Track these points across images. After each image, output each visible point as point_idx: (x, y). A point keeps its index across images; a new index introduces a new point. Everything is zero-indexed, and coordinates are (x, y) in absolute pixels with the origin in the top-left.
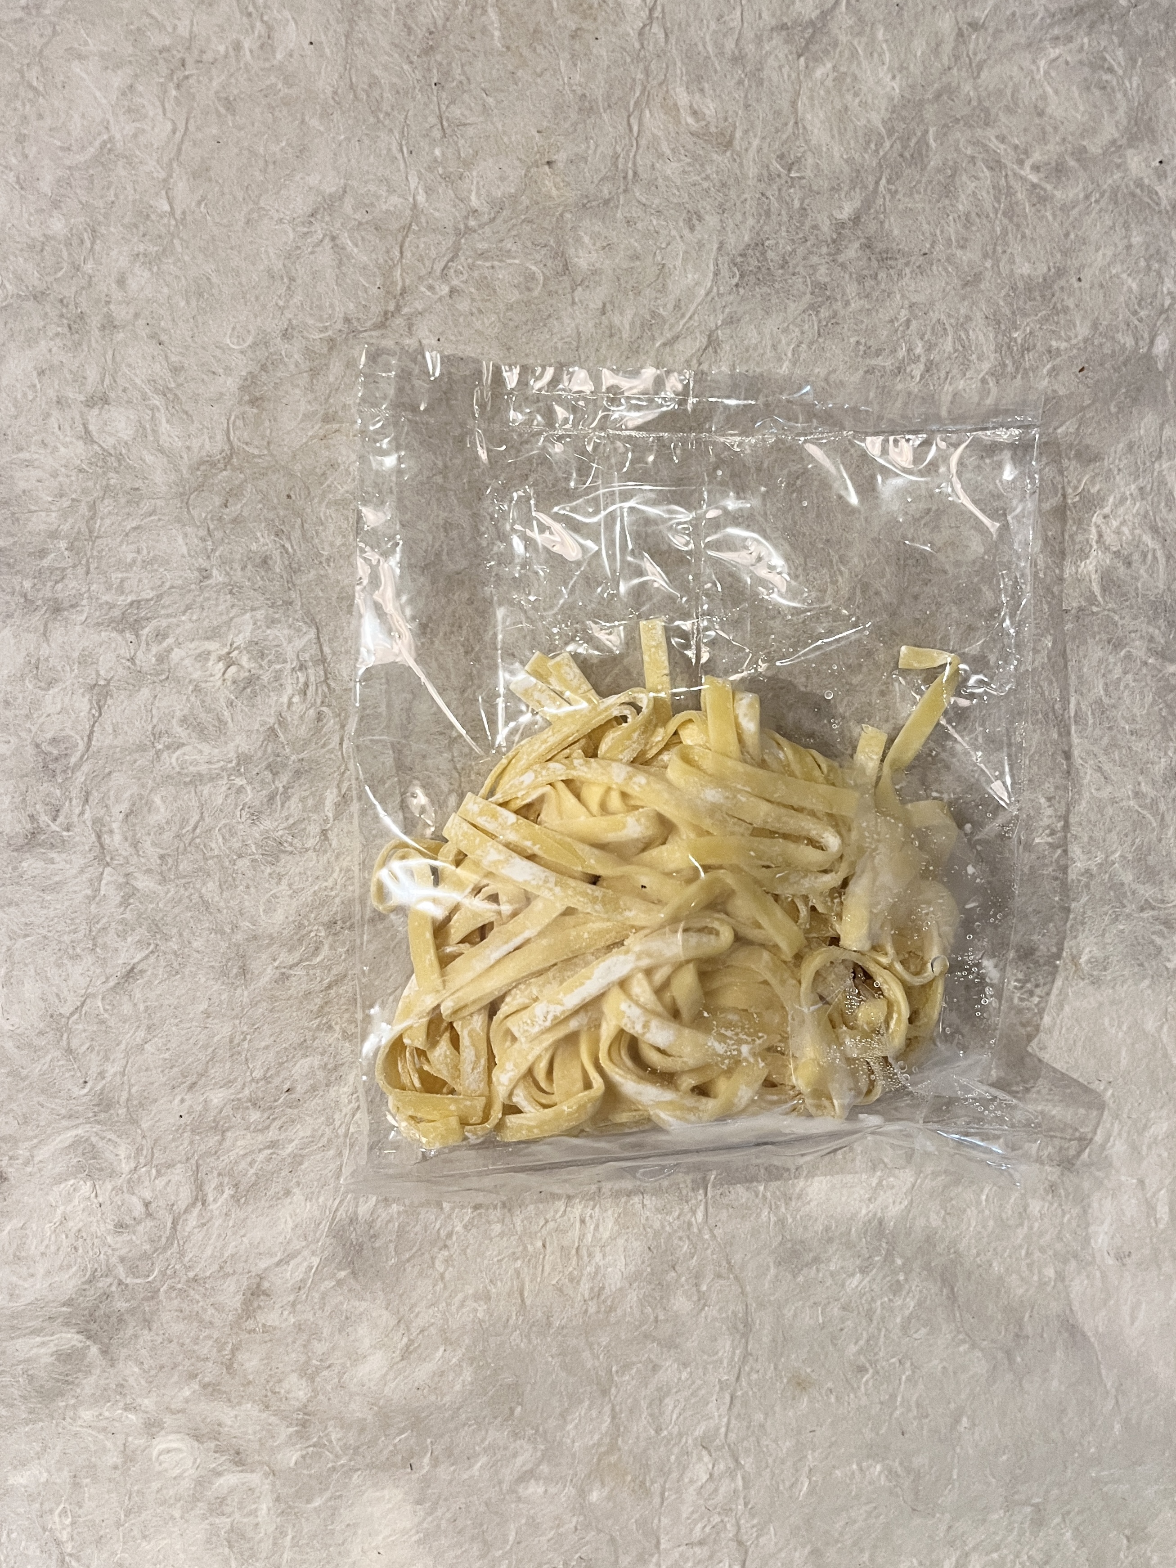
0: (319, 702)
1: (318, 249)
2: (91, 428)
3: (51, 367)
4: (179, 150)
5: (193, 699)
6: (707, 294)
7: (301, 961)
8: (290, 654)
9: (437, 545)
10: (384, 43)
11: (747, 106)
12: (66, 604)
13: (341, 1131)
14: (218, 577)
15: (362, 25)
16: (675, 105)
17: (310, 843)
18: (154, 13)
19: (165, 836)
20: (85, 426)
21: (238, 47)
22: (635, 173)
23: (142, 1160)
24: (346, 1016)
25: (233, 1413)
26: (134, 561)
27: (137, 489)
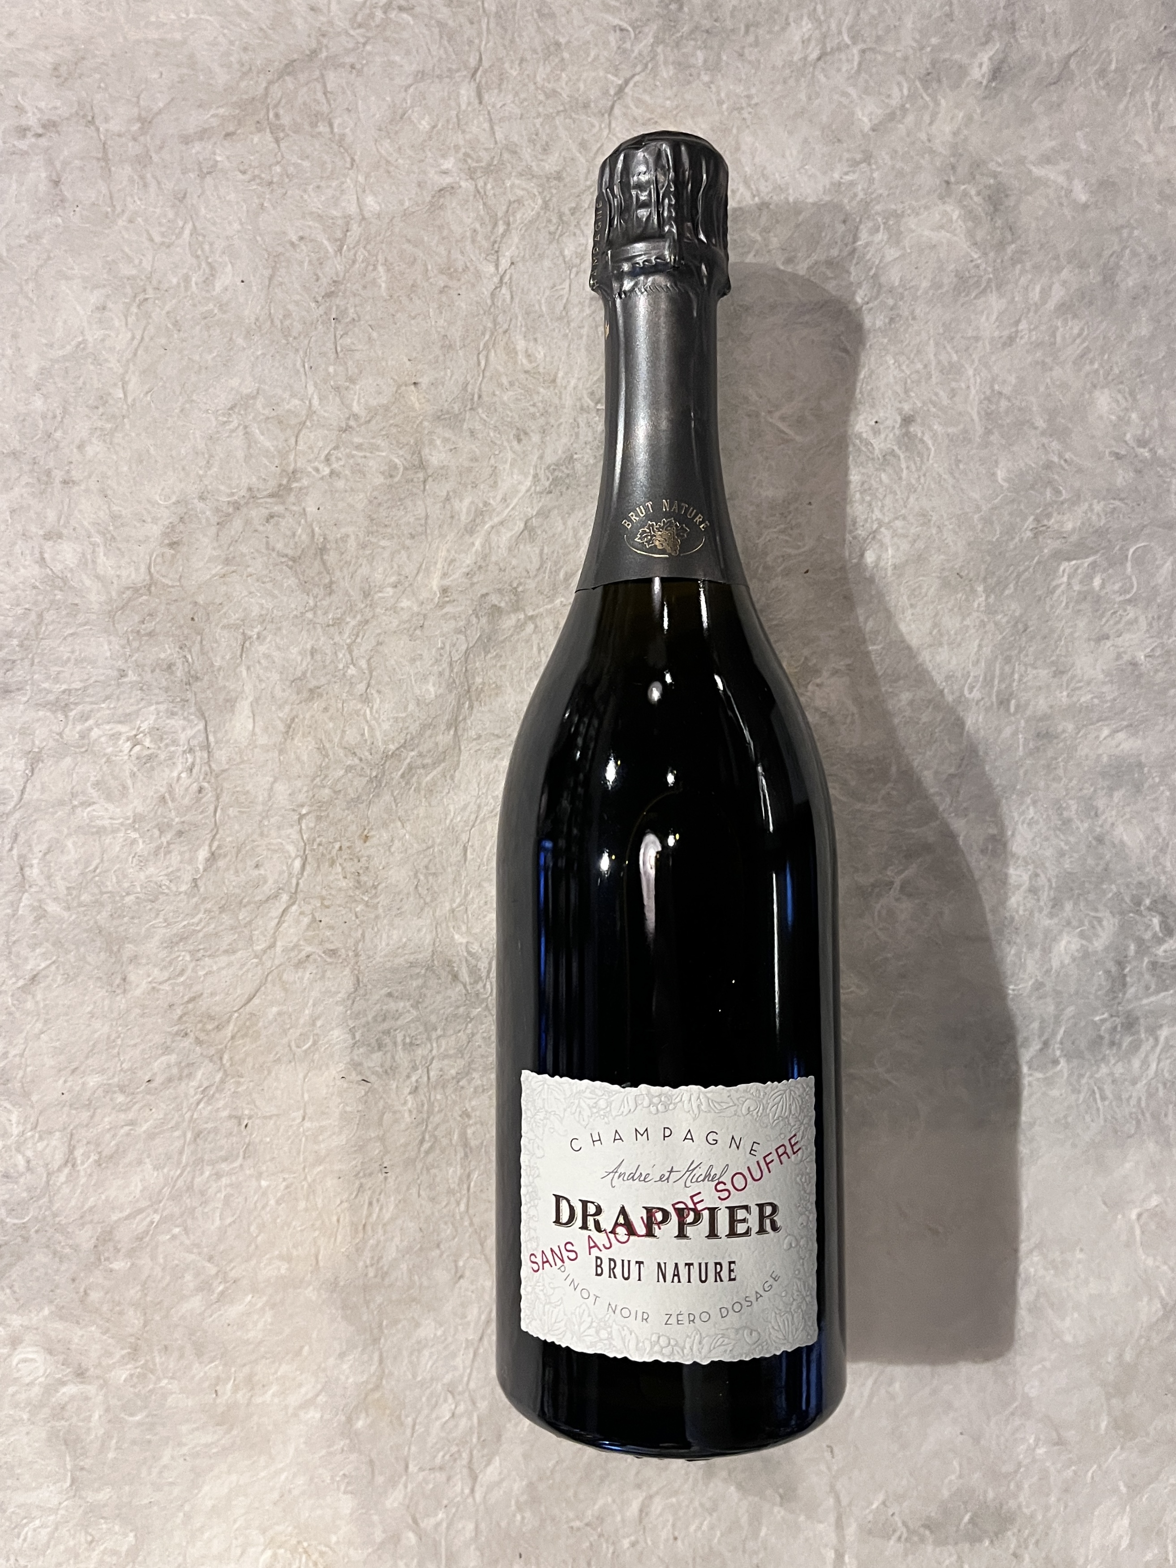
0: (201, 778)
1: (234, 434)
2: (46, 556)
3: (22, 507)
4: (135, 354)
5: (105, 768)
6: (528, 491)
7: (169, 979)
8: (183, 737)
9: (305, 664)
10: (297, 286)
11: (569, 354)
12: (14, 687)
13: (188, 1116)
14: (132, 677)
15: (283, 271)
16: (514, 349)
17: (184, 888)
18: (127, 250)
19: (73, 873)
20: (41, 553)
21: (187, 279)
22: (480, 397)
23: (29, 1126)
24: (200, 1025)
25: (80, 1333)
26: (69, 659)
27: (77, 605)
